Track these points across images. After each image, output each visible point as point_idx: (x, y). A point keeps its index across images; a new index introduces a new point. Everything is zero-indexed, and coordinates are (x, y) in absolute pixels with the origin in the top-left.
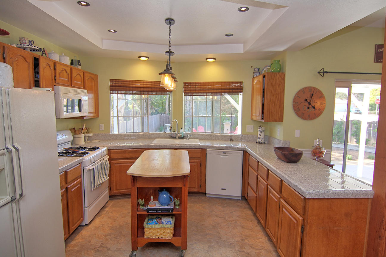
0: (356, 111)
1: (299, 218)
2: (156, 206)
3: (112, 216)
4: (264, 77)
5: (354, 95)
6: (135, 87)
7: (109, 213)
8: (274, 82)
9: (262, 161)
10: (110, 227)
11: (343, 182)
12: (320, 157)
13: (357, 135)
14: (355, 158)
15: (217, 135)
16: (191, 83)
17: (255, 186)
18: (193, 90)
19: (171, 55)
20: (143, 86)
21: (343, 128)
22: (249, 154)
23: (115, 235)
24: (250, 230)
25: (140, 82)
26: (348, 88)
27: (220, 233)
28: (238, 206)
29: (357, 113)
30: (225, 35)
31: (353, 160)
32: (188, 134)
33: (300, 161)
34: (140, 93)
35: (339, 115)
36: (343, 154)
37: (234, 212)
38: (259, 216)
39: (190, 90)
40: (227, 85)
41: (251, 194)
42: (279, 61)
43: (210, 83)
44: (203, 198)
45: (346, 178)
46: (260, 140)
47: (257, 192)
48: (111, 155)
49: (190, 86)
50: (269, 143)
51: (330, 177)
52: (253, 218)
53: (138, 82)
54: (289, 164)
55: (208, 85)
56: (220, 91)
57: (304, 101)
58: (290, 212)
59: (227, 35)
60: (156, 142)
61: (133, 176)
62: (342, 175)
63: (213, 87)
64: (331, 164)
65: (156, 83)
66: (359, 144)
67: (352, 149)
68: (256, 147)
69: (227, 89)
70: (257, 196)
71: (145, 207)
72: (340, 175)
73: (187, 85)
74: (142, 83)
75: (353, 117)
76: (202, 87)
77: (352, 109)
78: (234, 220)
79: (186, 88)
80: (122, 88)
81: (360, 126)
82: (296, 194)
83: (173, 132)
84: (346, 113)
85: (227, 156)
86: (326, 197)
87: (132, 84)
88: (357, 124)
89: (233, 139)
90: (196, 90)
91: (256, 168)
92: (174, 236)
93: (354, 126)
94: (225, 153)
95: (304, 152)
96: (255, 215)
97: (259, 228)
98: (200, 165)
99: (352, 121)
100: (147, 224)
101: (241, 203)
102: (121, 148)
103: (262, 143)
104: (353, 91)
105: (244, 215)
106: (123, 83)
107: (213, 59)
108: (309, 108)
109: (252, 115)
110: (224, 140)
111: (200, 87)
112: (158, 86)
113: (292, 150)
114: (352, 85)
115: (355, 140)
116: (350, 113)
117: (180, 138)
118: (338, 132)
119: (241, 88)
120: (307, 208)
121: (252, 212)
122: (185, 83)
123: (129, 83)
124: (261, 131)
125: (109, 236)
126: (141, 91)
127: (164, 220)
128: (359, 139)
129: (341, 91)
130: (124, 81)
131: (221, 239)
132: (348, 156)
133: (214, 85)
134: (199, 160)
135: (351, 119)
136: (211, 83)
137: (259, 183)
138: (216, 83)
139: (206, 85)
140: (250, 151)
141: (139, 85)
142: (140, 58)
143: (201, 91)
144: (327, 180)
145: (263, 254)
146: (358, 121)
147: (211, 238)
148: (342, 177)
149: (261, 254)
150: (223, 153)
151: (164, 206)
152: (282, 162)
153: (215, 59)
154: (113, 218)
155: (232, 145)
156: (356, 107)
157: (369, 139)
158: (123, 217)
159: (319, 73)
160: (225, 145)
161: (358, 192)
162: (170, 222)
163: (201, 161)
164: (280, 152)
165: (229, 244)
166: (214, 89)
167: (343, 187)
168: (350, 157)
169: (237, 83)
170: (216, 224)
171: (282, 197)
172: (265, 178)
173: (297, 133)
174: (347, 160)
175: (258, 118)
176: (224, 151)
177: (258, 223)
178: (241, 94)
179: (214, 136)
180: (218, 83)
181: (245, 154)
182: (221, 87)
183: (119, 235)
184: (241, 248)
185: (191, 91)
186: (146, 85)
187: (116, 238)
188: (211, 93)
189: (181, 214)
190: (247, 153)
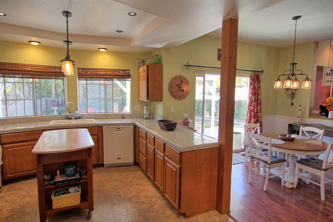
0: (208, 93)
1: (177, 167)
2: (63, 179)
3: (10, 200)
4: (148, 67)
5: (207, 82)
6: (25, 71)
7: (4, 198)
8: (155, 71)
9: (150, 131)
10: (10, 209)
11: (203, 139)
12: (188, 125)
13: (209, 110)
14: (209, 126)
15: (110, 114)
16: (84, 69)
17: (145, 151)
18: (87, 76)
19: (69, 44)
20: (34, 70)
21: (201, 105)
22: (139, 128)
23: (17, 215)
24: (143, 186)
25: (30, 66)
26: (203, 77)
27: (119, 193)
28: (132, 170)
29: (209, 95)
30: (116, 31)
31: (207, 127)
32: (84, 114)
33: (176, 129)
34: (31, 77)
35: (198, 96)
36: (202, 124)
37: (129, 175)
38: (149, 174)
40: (117, 72)
41: (142, 158)
42: (158, 55)
43: (102, 70)
44: (101, 169)
45: (204, 137)
46: (146, 116)
47: (146, 156)
48: (2, 139)
49: (84, 72)
50: (153, 118)
51: (194, 137)
52: (144, 176)
53: (29, 66)
54: (169, 132)
55: (101, 71)
56: (111, 77)
57: (176, 86)
58: (172, 165)
59: (118, 31)
60: (52, 123)
61: (39, 154)
62: (202, 135)
63: (106, 73)
64: (195, 130)
65: (48, 68)
66: (211, 116)
67: (207, 120)
68: (144, 121)
69: (118, 76)
70: (146, 159)
71: (52, 181)
72: (200, 135)
73: (80, 70)
74: (33, 67)
75: (207, 97)
76: (95, 73)
77: (206, 92)
78: (129, 181)
79: (80, 73)
80: (10, 71)
81: (211, 104)
82: (175, 151)
83: (69, 114)
84: (202, 94)
85: (121, 131)
86: (193, 150)
87: (22, 68)
88: (209, 102)
89: (124, 117)
90: (89, 76)
91: (145, 137)
92: (81, 202)
93: (208, 103)
94: (119, 128)
95: (178, 123)
96: (146, 174)
97: (149, 183)
98: (97, 140)
99: (206, 100)
100: (55, 196)
101: (134, 168)
102: (14, 132)
103: (147, 119)
104: (206, 79)
105: (138, 176)
106: (11, 66)
107: (105, 49)
108: (179, 91)
109: (139, 97)
110: (117, 118)
112: (51, 71)
113: (170, 121)
114: (206, 75)
115: (209, 114)
116: (205, 94)
117: (76, 118)
118: (198, 108)
119: (130, 75)
120: (182, 159)
121: (143, 173)
122: (79, 69)
123: (18, 66)
124: (147, 109)
125: (11, 217)
126: (32, 75)
127: (71, 190)
128: (211, 113)
129: (199, 79)
130: (12, 64)
131: (121, 196)
132: (205, 125)
133: (106, 71)
134: (97, 137)
135: (205, 99)
136: (104, 69)
137: (148, 149)
138: (108, 70)
139: (99, 71)
140: (139, 125)
141: (30, 69)
142: (31, 43)
143: (95, 77)
144: (193, 139)
145: (154, 200)
146: (210, 100)
147: (113, 198)
148: (202, 137)
149: (153, 200)
150: (118, 128)
151: (71, 177)
152: (164, 131)
153: (107, 49)
154: (11, 201)
155: (124, 121)
156: (209, 90)
157: (217, 112)
158: (22, 199)
159: (185, 66)
160: (118, 122)
161: (211, 144)
162: (77, 190)
163: (98, 137)
164: (162, 124)
165: (128, 199)
166: (106, 75)
167: (203, 143)
168: (206, 126)
169: (127, 70)
170: (116, 187)
171: (165, 155)
172: (153, 143)
173: (173, 110)
174: (204, 128)
175: (144, 99)
176: (118, 127)
177: (148, 179)
178: (130, 79)
179: (108, 115)
180: (109, 70)
181: (136, 128)
182: (113, 73)
183: (22, 214)
184: (137, 199)
185: (85, 76)
186: (38, 69)
187: (20, 218)
188: (104, 78)
189: (87, 182)
190: (137, 127)
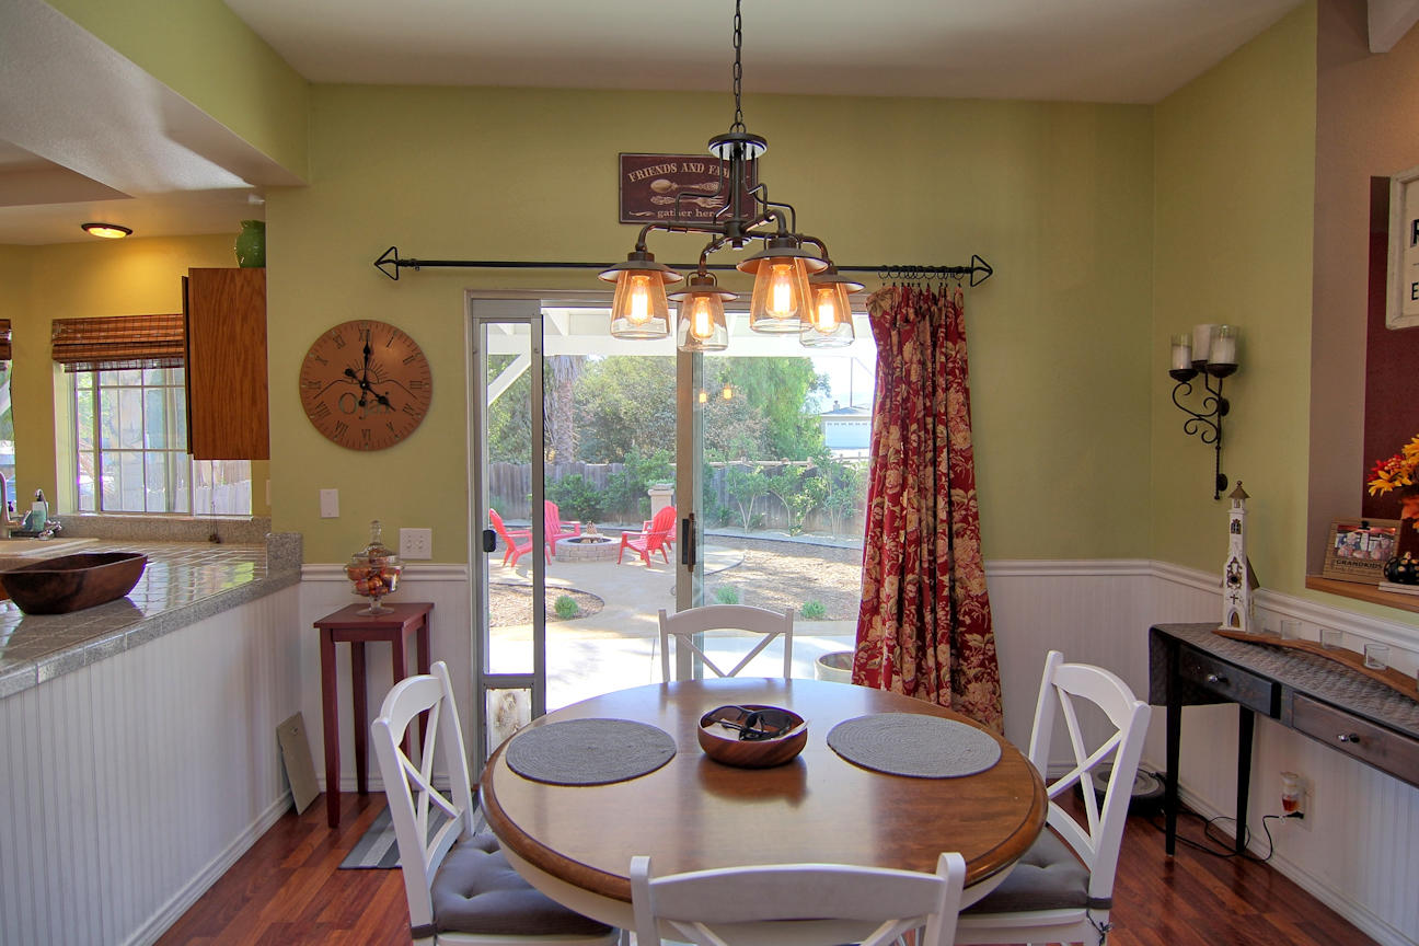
8: (225, 305)
18: (84, 351)
26: (527, 325)
39: (65, 348)
57: (342, 377)
79: (60, 342)
89: (221, 534)
107: (117, 228)
108: (363, 404)
111: (116, 337)
122: (58, 323)
143: (111, 353)
153: (129, 232)
159: (378, 264)
179: (176, 524)
